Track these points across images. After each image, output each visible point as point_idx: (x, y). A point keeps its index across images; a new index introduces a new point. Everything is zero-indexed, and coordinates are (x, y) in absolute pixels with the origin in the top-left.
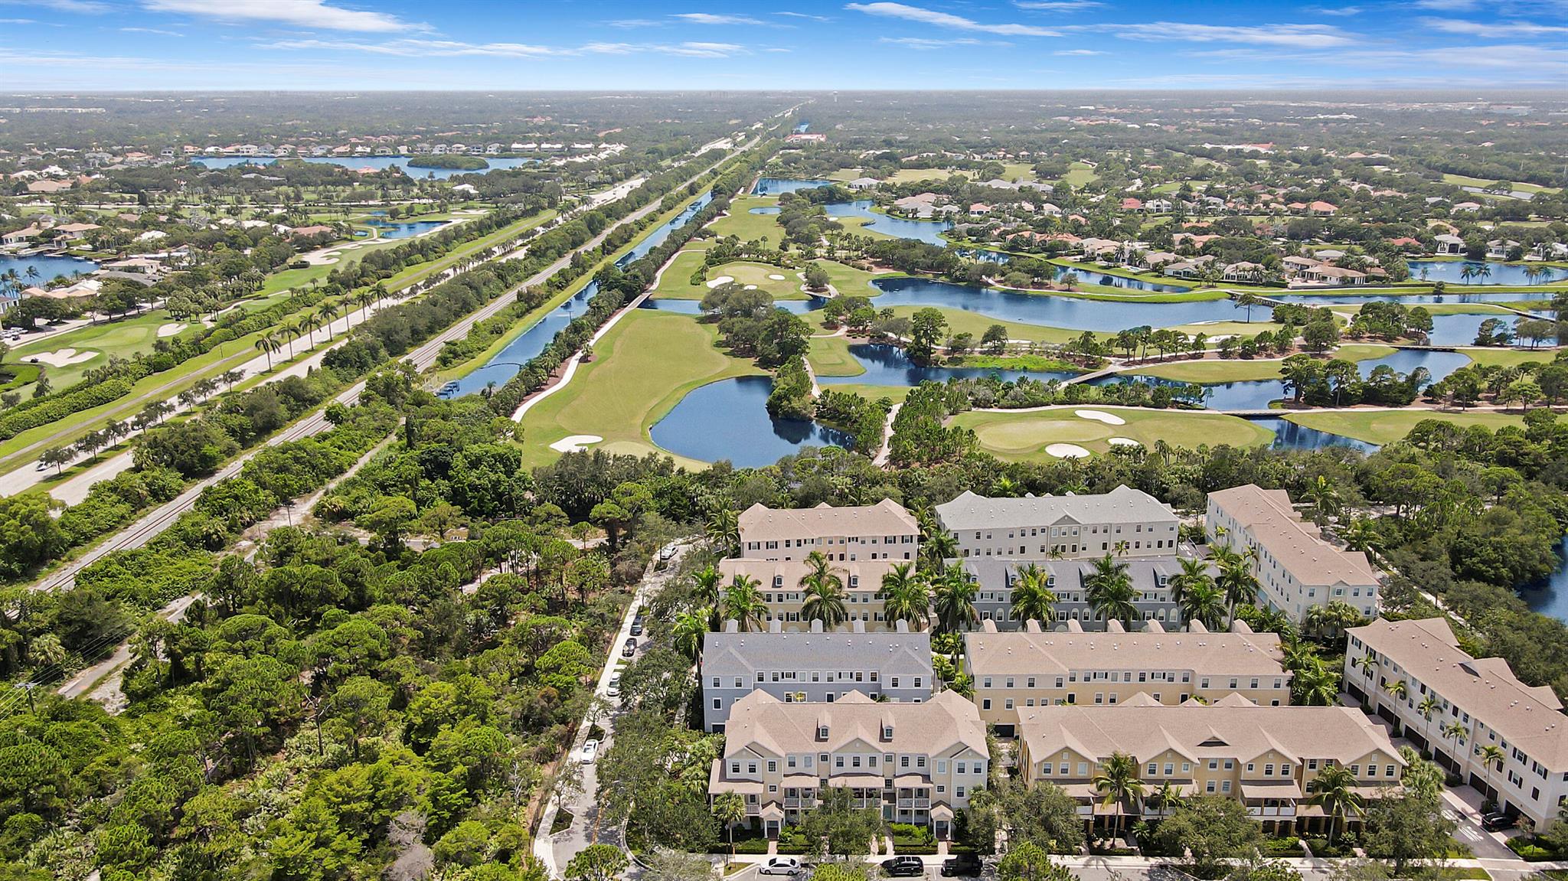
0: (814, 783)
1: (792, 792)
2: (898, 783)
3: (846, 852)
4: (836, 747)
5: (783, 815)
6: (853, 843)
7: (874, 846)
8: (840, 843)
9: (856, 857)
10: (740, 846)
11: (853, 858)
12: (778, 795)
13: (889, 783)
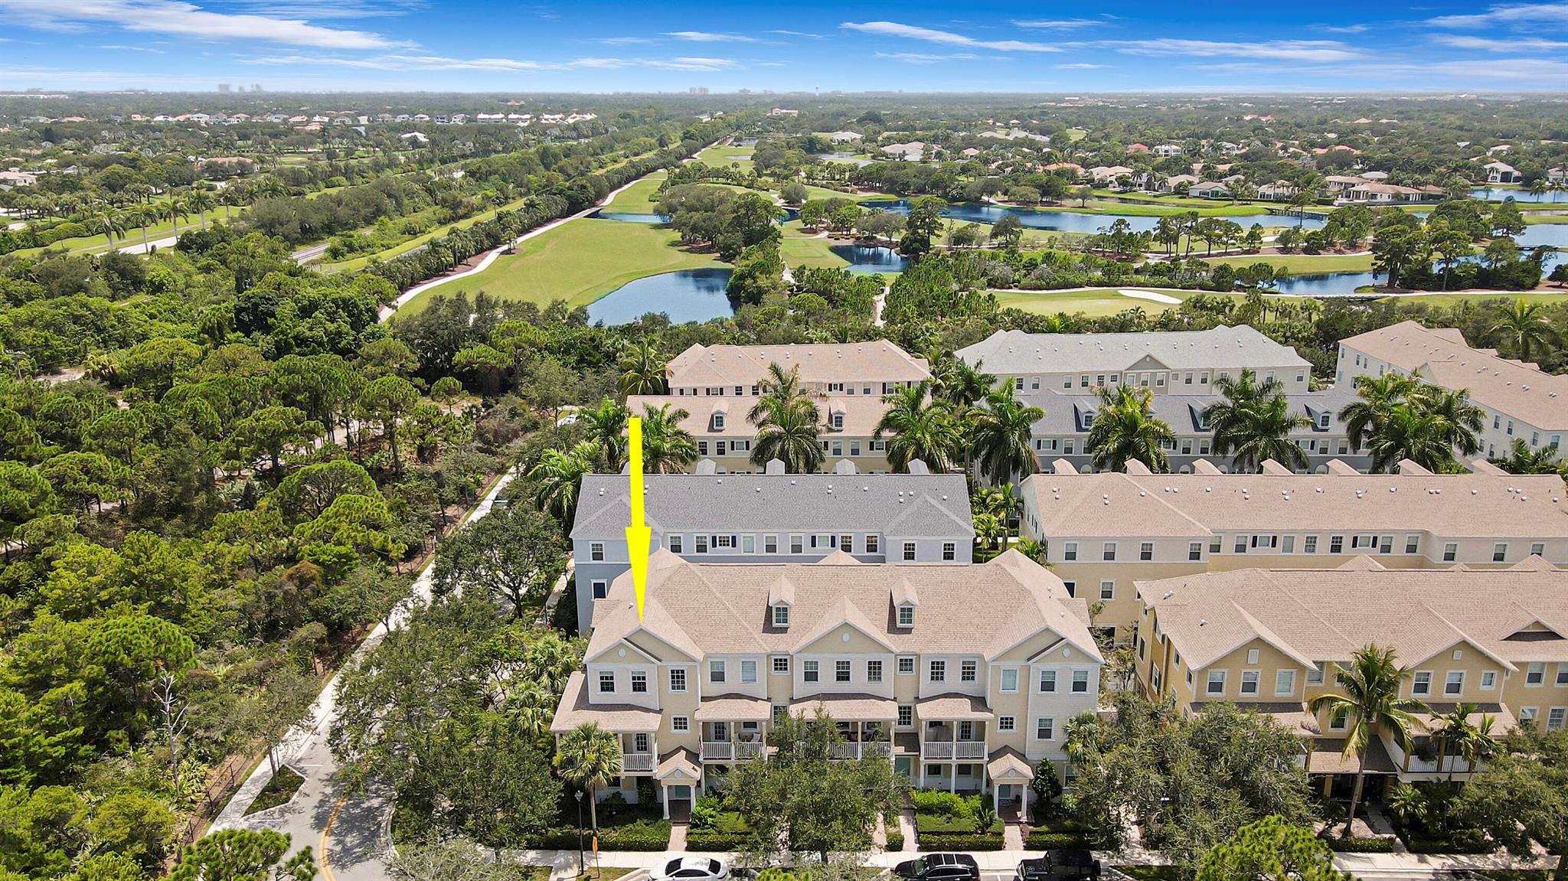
0: (762, 712)
1: (719, 730)
2: (925, 712)
3: (822, 846)
4: (804, 641)
5: (698, 774)
6: (837, 825)
7: (880, 837)
8: (809, 827)
9: (842, 855)
10: (613, 835)
11: (835, 857)
12: (691, 736)
13: (906, 714)
